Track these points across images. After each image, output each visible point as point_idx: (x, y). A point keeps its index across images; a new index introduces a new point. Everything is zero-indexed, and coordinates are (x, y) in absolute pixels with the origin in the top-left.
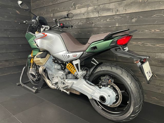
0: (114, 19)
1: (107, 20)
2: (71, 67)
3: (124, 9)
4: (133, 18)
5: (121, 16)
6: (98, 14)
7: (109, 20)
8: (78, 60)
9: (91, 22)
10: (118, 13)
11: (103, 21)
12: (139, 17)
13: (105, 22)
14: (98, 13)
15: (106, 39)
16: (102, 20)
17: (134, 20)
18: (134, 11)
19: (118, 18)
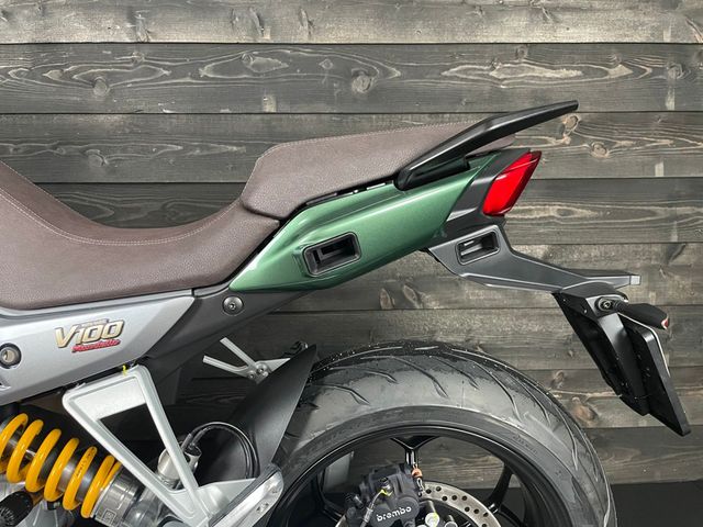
0: (249, 71)
1: (203, 72)
2: (40, 457)
3: (300, 19)
4: (356, 74)
5: (286, 55)
6: (129, 25)
7: (215, 70)
8: (127, 374)
9: (76, 72)
10: (267, 38)
11: (173, 76)
12: (386, 73)
13: (188, 80)
14: (132, 19)
15: (406, 181)
16: (165, 68)
17: (359, 86)
18: (356, 35)
19: (269, 64)
